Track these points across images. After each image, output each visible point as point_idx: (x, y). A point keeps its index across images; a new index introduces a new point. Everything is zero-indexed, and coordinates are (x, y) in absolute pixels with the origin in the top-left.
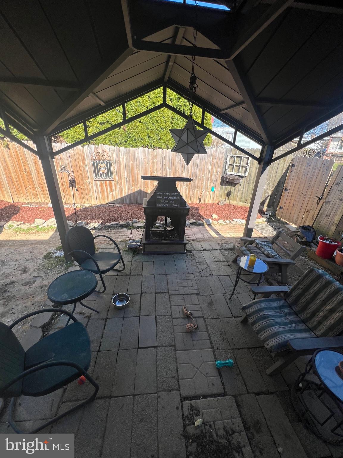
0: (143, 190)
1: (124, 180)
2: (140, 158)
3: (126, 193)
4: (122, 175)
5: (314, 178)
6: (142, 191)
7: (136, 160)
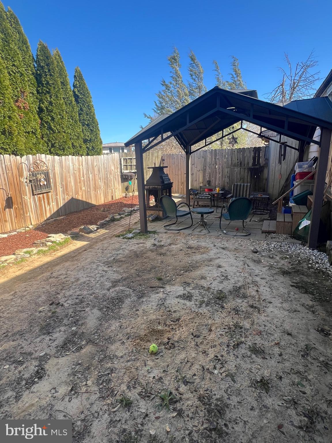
0: (74, 197)
1: (60, 189)
2: (70, 166)
3: (61, 204)
4: (58, 184)
5: (180, 164)
6: (74, 199)
7: (67, 168)
